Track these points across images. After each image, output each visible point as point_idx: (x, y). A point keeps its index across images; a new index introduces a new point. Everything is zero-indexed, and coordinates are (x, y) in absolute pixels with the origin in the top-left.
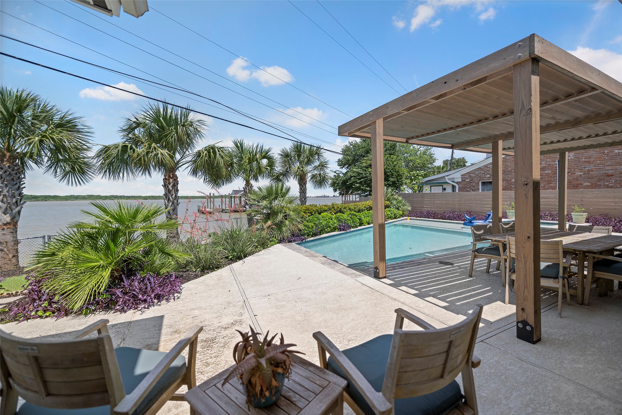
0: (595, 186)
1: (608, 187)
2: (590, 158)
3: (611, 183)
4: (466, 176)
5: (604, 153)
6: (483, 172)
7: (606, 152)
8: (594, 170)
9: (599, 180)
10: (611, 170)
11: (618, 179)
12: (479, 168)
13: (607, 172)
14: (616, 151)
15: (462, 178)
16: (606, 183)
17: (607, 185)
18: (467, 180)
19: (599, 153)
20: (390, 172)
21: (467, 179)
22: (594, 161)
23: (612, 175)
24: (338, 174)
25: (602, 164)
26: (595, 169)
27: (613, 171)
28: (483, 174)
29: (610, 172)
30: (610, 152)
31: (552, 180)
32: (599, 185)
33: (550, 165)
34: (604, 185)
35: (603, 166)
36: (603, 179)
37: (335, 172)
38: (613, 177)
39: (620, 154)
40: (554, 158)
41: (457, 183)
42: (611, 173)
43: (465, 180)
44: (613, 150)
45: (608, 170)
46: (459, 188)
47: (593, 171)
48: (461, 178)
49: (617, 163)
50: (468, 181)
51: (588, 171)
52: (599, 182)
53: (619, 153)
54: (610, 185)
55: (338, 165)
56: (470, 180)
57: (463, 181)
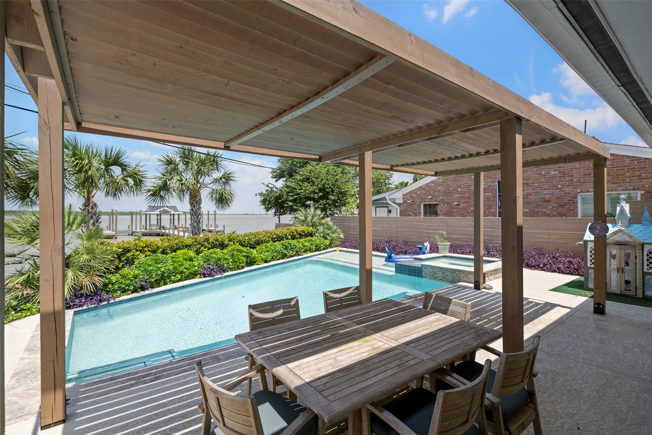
0: (534, 213)
1: (546, 215)
2: (528, 179)
3: (548, 210)
4: (407, 197)
5: (541, 174)
6: (424, 192)
7: (543, 173)
8: (532, 193)
9: (538, 206)
10: (549, 194)
11: (555, 205)
12: (421, 187)
13: (544, 196)
14: (553, 172)
15: (403, 198)
16: (544, 210)
17: (545, 212)
18: (408, 201)
19: (536, 174)
20: (330, 187)
21: (408, 200)
22: (532, 183)
23: (549, 201)
24: (271, 188)
25: (540, 187)
26: (533, 192)
27: (550, 196)
28: (424, 194)
29: (547, 197)
30: (547, 173)
31: (492, 204)
32: (537, 212)
33: (490, 186)
34: (542, 212)
35: (540, 190)
36: (541, 205)
37: (267, 186)
38: (550, 203)
39: (556, 175)
40: (494, 178)
41: (399, 204)
42: (549, 198)
43: (406, 201)
44: (550, 171)
45: (545, 194)
46: (400, 210)
47: (531, 195)
48: (402, 199)
49: (554, 186)
50: (410, 203)
51: (526, 195)
52: (537, 208)
53: (555, 175)
54: (548, 212)
55: (272, 177)
56: (412, 202)
57: (405, 202)
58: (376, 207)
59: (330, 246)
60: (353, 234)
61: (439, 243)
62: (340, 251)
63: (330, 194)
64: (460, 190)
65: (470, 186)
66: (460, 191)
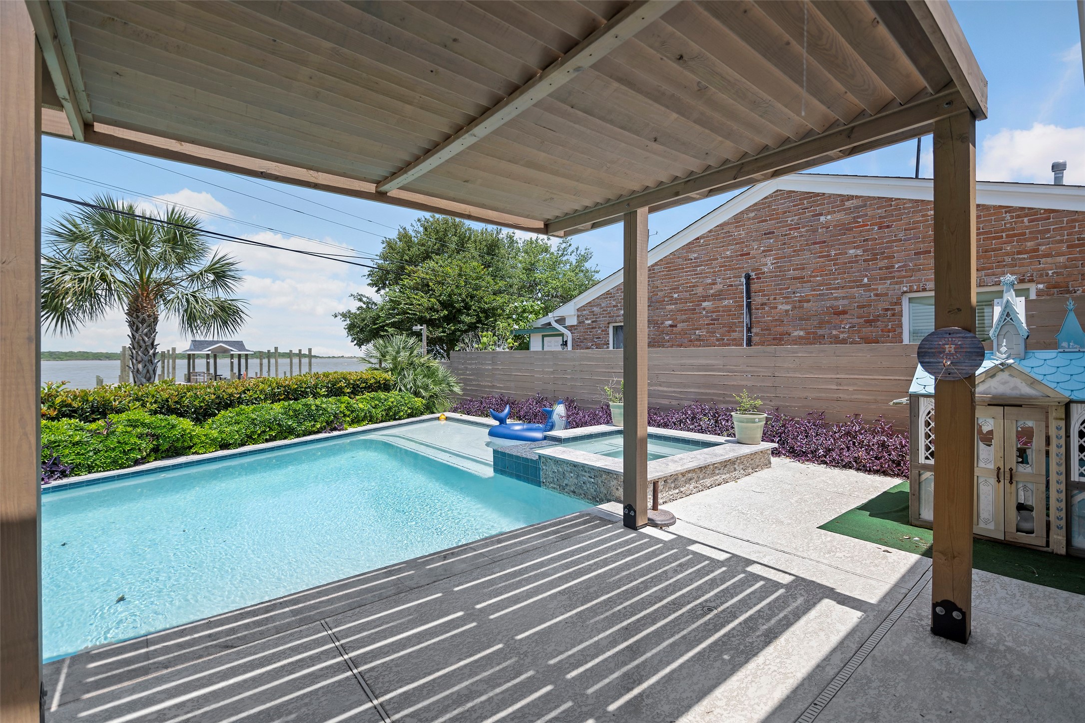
0: (814, 338)
1: (837, 341)
2: (803, 269)
3: (843, 332)
4: (584, 312)
5: (829, 256)
6: (614, 303)
7: (833, 253)
8: (811, 298)
9: (821, 325)
10: (843, 298)
11: (855, 320)
12: (608, 293)
13: (835, 303)
14: (852, 251)
15: (578, 316)
16: (834, 332)
17: (837, 337)
18: (587, 322)
19: (820, 257)
20: (463, 301)
21: (587, 319)
22: (811, 276)
23: (844, 312)
24: (368, 303)
25: (826, 285)
26: (813, 295)
27: (846, 302)
28: (614, 306)
29: (841, 304)
30: (840, 254)
31: (734, 323)
32: (820, 335)
33: (731, 286)
34: (831, 336)
35: (827, 289)
36: (829, 322)
37: (360, 300)
38: (846, 316)
39: (859, 258)
40: (739, 268)
41: (570, 328)
42: (844, 306)
43: (584, 322)
44: (846, 248)
45: (836, 299)
46: (573, 339)
47: (809, 301)
48: (576, 318)
49: (854, 281)
50: (589, 324)
51: (800, 301)
52: (820, 328)
53: (856, 256)
54: (842, 336)
55: (369, 285)
56: (593, 322)
57: (580, 323)
58: (543, 336)
59: (429, 409)
60: (485, 387)
61: (611, 403)
62: (447, 419)
63: (463, 313)
64: (676, 295)
65: (694, 286)
66: (676, 299)
